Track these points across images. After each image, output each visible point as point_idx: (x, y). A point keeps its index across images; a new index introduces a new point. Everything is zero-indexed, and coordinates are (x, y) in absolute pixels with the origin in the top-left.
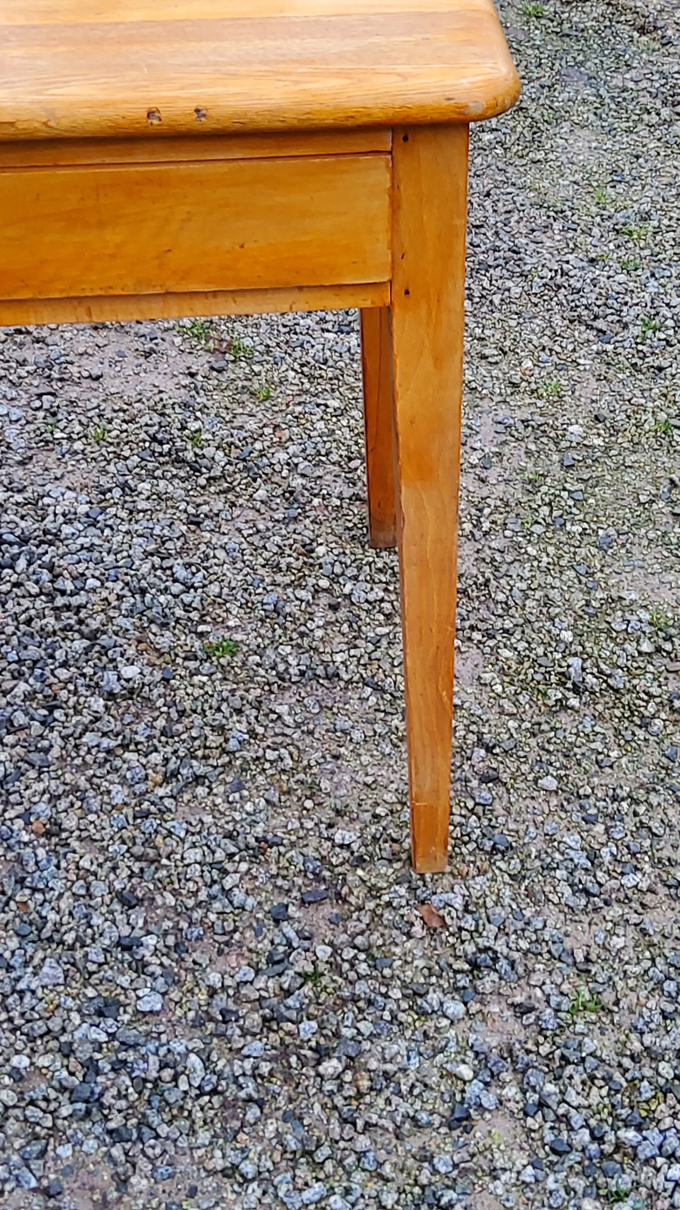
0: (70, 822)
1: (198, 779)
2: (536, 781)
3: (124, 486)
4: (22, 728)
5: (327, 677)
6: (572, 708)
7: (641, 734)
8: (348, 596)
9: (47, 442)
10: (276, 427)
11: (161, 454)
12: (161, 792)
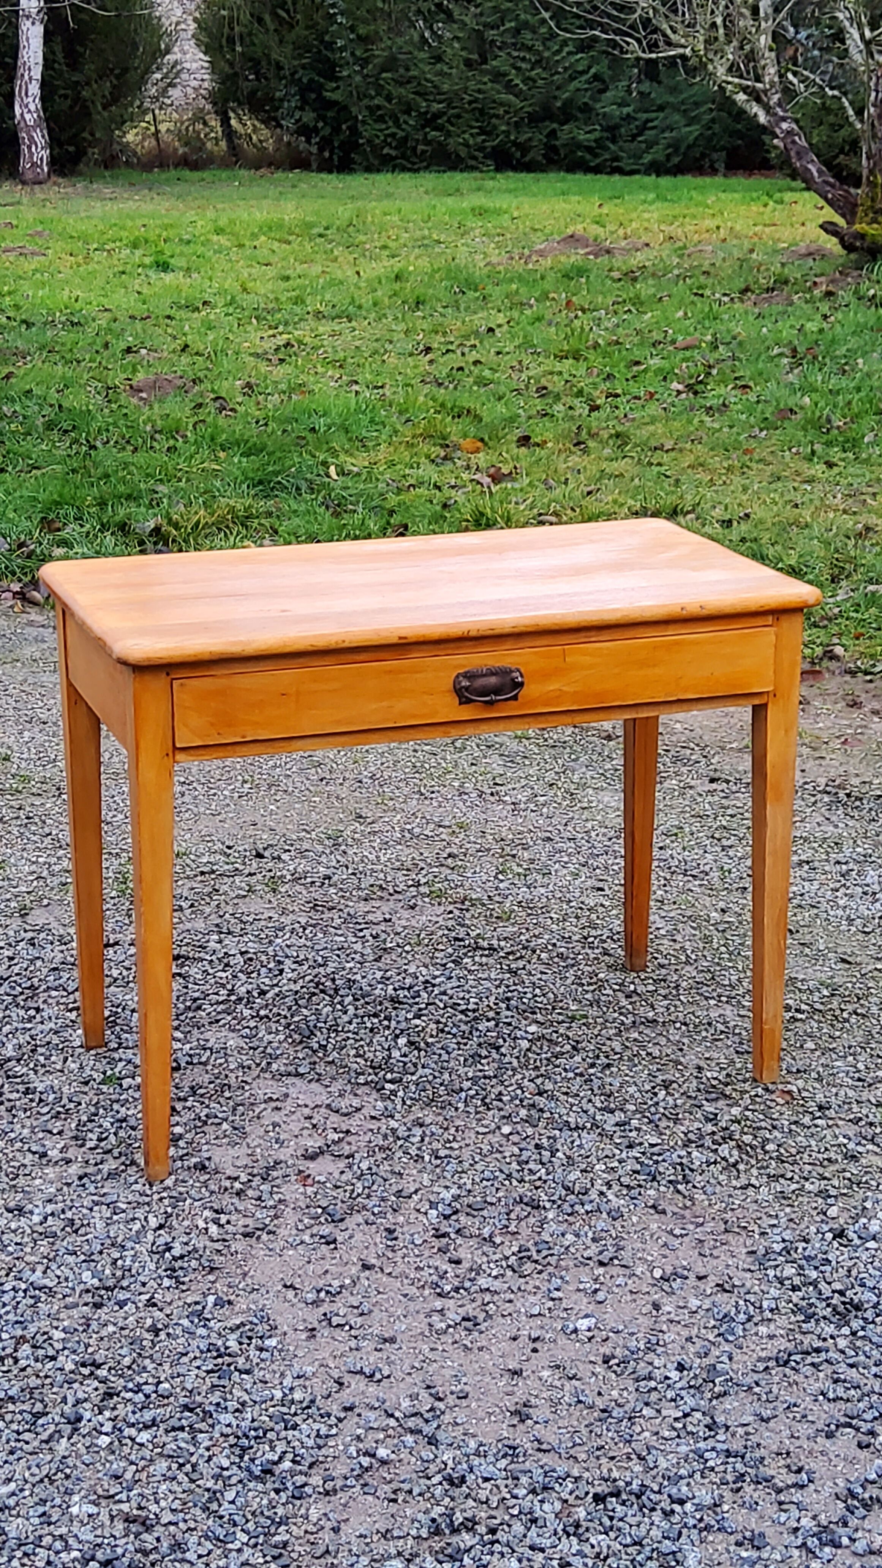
0: (549, 1086)
1: (609, 1066)
2: (802, 1046)
3: (453, 962)
4: (486, 1057)
5: (648, 1021)
6: (801, 1019)
7: (847, 1024)
8: (635, 991)
9: (385, 949)
10: (527, 929)
11: (464, 947)
12: (592, 1071)
